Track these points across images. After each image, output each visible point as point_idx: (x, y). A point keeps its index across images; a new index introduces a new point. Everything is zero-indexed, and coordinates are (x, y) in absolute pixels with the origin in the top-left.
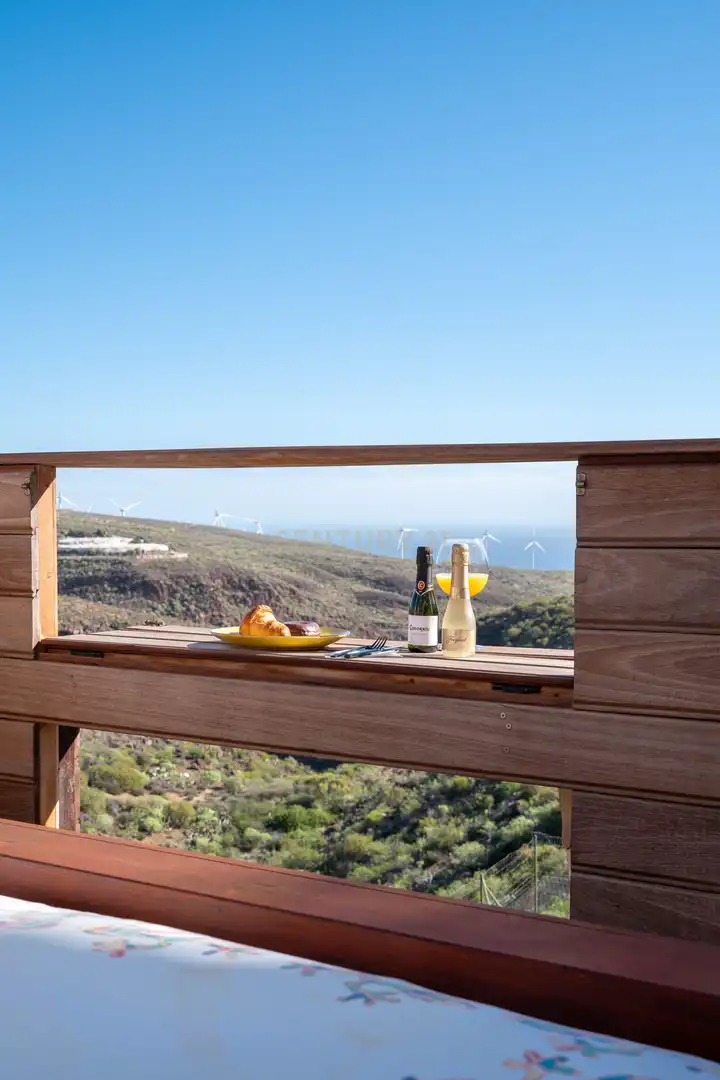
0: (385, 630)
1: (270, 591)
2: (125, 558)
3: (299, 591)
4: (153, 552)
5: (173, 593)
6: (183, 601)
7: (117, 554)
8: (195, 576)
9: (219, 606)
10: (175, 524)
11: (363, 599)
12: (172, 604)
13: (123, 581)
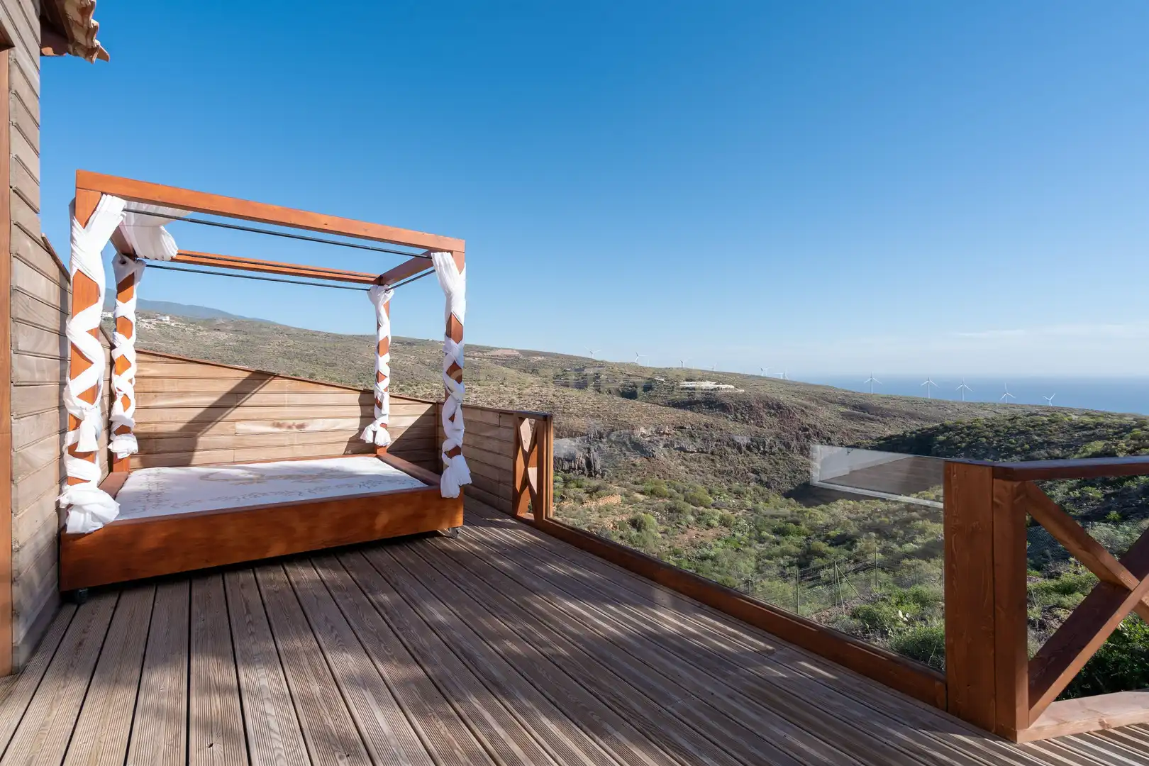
1: (789, 410)
2: (713, 392)
3: (807, 411)
4: (726, 389)
5: (736, 410)
6: (742, 414)
7: (708, 390)
8: (748, 402)
9: (760, 416)
10: (739, 375)
12: (735, 415)
13: (711, 403)
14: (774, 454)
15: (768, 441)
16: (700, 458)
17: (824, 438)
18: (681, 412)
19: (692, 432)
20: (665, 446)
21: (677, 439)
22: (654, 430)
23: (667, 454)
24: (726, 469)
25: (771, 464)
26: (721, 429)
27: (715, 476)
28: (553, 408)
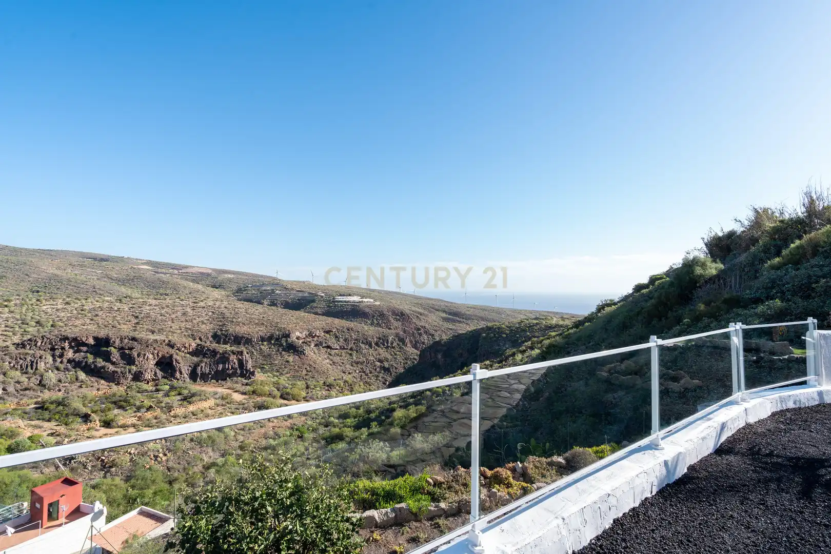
0: (451, 331)
1: (409, 317)
2: (357, 304)
3: (421, 317)
4: (367, 302)
5: (373, 317)
6: (377, 320)
7: (355, 303)
8: (382, 311)
9: (389, 321)
11: (445, 319)
12: (373, 320)
13: (354, 313)
14: (393, 348)
15: (390, 339)
16: (342, 353)
17: (430, 335)
18: (330, 320)
19: (338, 335)
20: (316, 345)
21: (325, 339)
22: (308, 333)
23: (316, 352)
24: (360, 360)
25: (391, 355)
26: (359, 332)
27: (352, 366)
28: (224, 318)
